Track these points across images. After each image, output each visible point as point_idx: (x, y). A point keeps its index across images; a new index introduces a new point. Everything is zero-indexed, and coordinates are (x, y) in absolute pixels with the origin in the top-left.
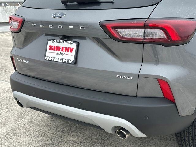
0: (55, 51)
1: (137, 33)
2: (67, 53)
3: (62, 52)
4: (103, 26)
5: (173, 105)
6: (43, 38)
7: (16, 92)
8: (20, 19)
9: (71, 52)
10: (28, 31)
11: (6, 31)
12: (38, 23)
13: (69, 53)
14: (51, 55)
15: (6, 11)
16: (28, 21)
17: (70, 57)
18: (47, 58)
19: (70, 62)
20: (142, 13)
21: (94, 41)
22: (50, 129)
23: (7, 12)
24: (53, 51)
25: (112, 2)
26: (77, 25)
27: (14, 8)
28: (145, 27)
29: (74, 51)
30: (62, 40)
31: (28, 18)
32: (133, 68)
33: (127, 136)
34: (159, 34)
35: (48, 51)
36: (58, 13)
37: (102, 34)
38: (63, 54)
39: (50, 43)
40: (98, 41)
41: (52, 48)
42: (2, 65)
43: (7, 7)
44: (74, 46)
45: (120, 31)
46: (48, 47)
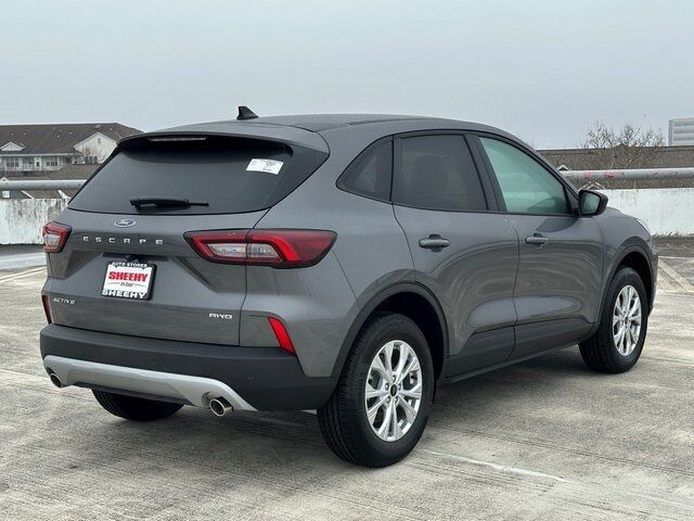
0: (120, 281)
1: (239, 250)
2: (137, 282)
3: (130, 282)
4: (190, 240)
5: (294, 358)
6: (100, 259)
7: (49, 357)
8: (63, 229)
9: (144, 280)
10: (75, 249)
11: (18, 266)
12: (92, 235)
13: (141, 282)
14: (112, 286)
15: (20, 213)
16: (77, 233)
17: (141, 288)
18: (105, 293)
19: (141, 297)
20: (245, 221)
21: (178, 264)
22: (113, 439)
23: (24, 216)
24: (115, 281)
25: (206, 205)
26: (151, 238)
27: (44, 203)
28: (247, 240)
29: (148, 279)
30: (130, 261)
31: (76, 227)
32: (232, 301)
33: (225, 409)
34: (267, 251)
35: (107, 280)
36: (124, 220)
37: (189, 252)
38: (131, 285)
39: (111, 268)
40: (183, 261)
41: (115, 276)
42: (13, 343)
43: (23, 201)
44: (148, 271)
45: (214, 246)
46: (108, 275)
